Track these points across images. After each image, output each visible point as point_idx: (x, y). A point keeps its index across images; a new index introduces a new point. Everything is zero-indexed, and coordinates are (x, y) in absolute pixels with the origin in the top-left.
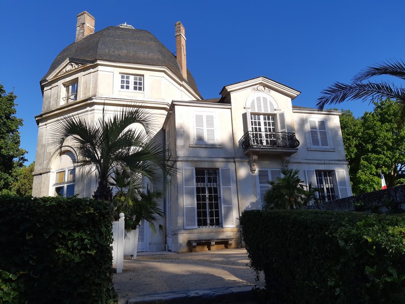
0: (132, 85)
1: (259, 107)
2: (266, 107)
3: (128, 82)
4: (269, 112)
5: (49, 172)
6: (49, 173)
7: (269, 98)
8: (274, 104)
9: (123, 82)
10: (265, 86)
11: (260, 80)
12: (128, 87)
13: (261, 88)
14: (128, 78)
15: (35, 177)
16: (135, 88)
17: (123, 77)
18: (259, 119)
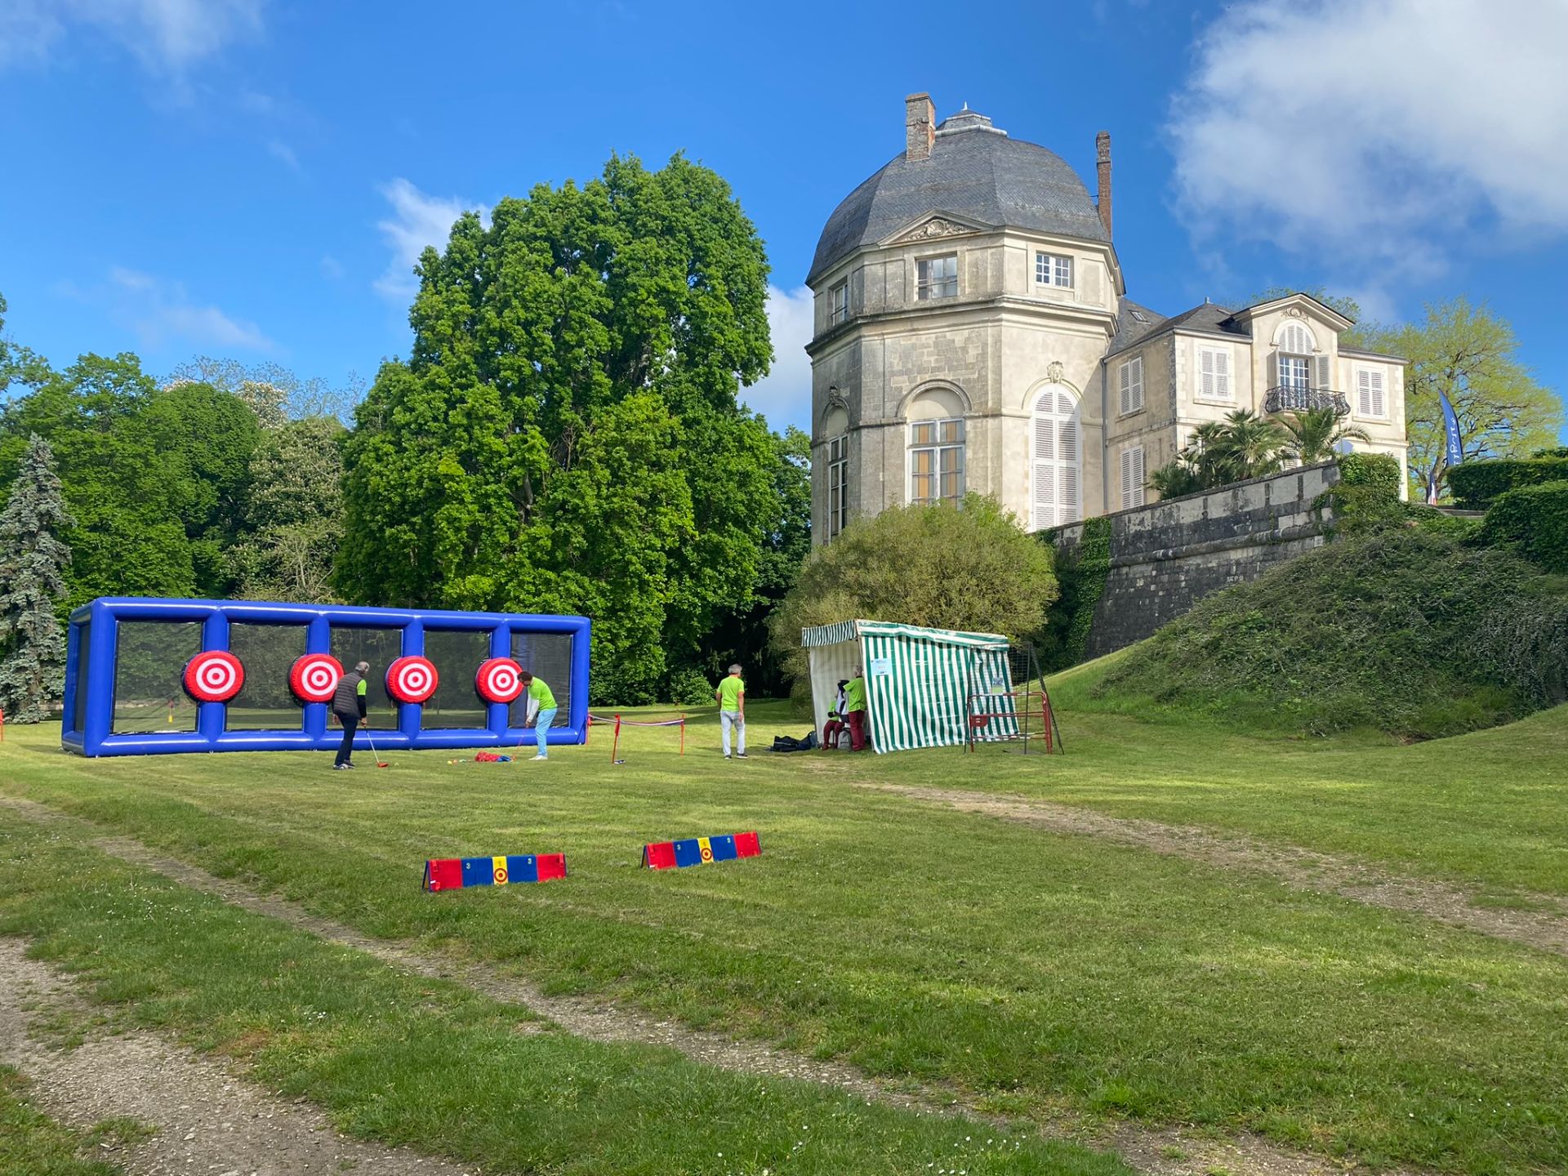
0: (1052, 275)
1: (1291, 344)
2: (1300, 345)
3: (1047, 270)
4: (1305, 353)
5: (902, 423)
6: (901, 427)
7: (1306, 330)
8: (1313, 339)
9: (1039, 268)
10: (1301, 308)
11: (1296, 299)
12: (1047, 280)
13: (1296, 311)
14: (1047, 262)
15: (864, 432)
16: (1058, 282)
17: (1039, 259)
18: (1287, 364)
